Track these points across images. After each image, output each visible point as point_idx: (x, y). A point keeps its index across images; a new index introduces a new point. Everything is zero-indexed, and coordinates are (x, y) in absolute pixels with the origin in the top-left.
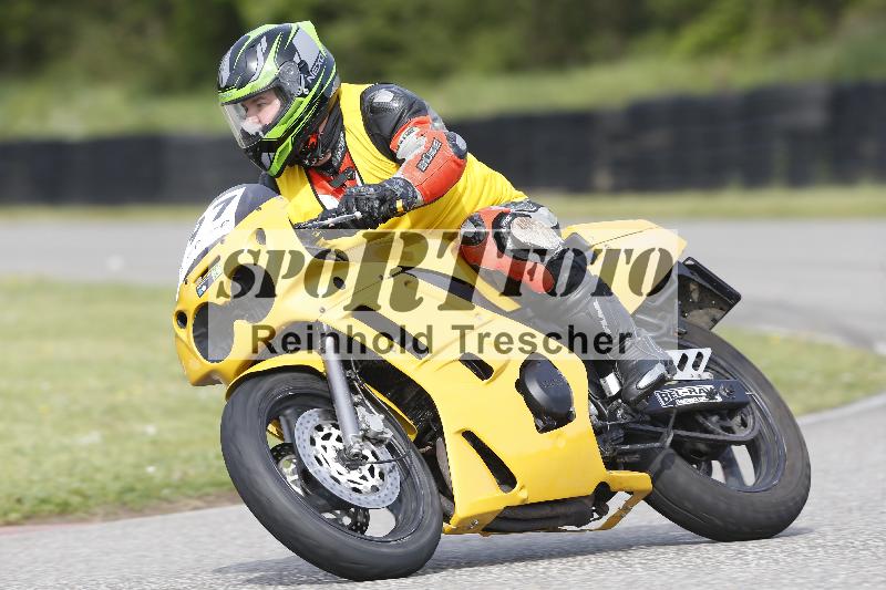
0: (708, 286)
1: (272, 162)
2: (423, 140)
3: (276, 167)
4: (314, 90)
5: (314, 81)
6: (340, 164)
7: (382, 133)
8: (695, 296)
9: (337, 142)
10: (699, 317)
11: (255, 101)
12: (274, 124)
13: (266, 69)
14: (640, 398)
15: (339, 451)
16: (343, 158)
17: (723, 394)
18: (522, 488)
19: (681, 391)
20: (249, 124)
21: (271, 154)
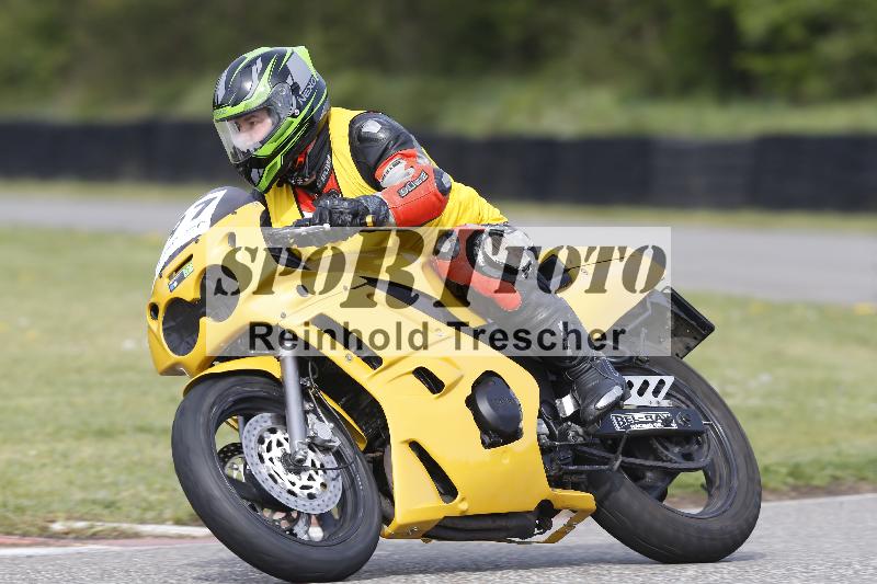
0: (683, 315)
1: (261, 178)
2: (412, 171)
3: (264, 183)
4: (304, 112)
6: (324, 185)
7: (369, 159)
9: (324, 163)
11: (247, 119)
12: (263, 143)
13: (259, 89)
14: (595, 420)
15: (286, 454)
16: (327, 181)
17: (680, 422)
18: (463, 500)
19: (637, 416)
20: (240, 141)
21: (261, 171)
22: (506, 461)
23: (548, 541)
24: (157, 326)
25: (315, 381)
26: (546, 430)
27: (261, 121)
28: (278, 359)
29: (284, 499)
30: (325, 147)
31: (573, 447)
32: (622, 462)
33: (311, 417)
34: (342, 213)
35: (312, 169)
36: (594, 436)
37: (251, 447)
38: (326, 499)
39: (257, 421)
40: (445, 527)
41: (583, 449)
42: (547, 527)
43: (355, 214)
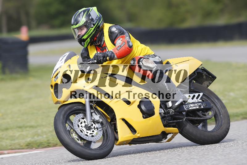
3: (86, 46)
7: (114, 38)
8: (205, 77)
9: (102, 39)
10: (206, 83)
15: (86, 125)
16: (103, 44)
17: (204, 105)
19: (191, 105)
21: (84, 43)
22: (151, 122)
23: (167, 142)
24: (52, 91)
25: (95, 103)
26: (163, 111)
28: (84, 98)
30: (102, 34)
32: (186, 118)
34: (100, 57)
36: (178, 112)
38: (97, 136)
40: (134, 141)
41: (174, 116)
42: (166, 138)
43: (104, 57)
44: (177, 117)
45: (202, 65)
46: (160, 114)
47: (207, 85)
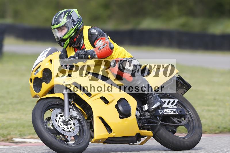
0: (183, 83)
1: (64, 45)
2: (103, 43)
4: (76, 27)
5: (76, 24)
6: (82, 47)
7: (93, 40)
8: (180, 85)
10: (181, 91)
11: (60, 29)
12: (64, 35)
13: (63, 21)
14: (153, 111)
15: (63, 120)
16: (82, 45)
17: (178, 112)
18: (114, 133)
19: (166, 110)
20: (58, 35)
21: (64, 43)
22: (127, 122)
23: (140, 144)
24: (32, 85)
25: (73, 100)
26: (139, 114)
27: (64, 29)
28: (63, 94)
29: (62, 132)
30: (82, 36)
31: (147, 119)
32: (161, 123)
33: (71, 110)
34: (82, 54)
35: (78, 42)
36: (153, 116)
37: (54, 118)
38: (74, 132)
39: (55, 111)
40: (110, 140)
41: (149, 119)
42: (140, 140)
43: (85, 55)
44: (152, 120)
45: (178, 73)
46: (136, 116)
47: (182, 94)
